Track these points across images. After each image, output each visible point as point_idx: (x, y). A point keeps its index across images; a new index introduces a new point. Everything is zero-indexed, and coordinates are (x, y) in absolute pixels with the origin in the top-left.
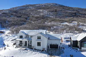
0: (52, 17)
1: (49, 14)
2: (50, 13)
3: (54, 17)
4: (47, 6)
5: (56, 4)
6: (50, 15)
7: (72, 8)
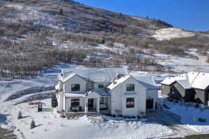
0: (57, 27)
1: (44, 18)
2: (46, 17)
3: (60, 27)
6: (49, 23)
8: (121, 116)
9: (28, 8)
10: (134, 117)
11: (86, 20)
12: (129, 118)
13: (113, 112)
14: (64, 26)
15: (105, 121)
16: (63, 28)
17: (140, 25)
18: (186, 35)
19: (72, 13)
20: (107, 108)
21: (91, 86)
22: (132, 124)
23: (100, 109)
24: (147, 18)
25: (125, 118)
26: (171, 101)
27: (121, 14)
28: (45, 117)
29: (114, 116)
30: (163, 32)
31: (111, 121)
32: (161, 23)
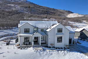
0: (27, 13)
1: (22, 9)
4: (18, 2)
5: (27, 1)
6: (24, 11)
7: (42, 7)
8: (54, 47)
9: (16, 6)
10: (62, 48)
11: (39, 10)
12: (59, 49)
13: (49, 45)
14: (30, 12)
15: (44, 50)
16: (30, 13)
17: (61, 13)
18: (80, 16)
19: (34, 8)
20: (46, 43)
21: (36, 30)
22: (61, 53)
23: (41, 44)
24: (64, 10)
25: (56, 48)
26: (81, 40)
27: (53, 9)
28: (8, 48)
29: (50, 47)
30: (71, 15)
31: (48, 51)
32: (70, 12)
